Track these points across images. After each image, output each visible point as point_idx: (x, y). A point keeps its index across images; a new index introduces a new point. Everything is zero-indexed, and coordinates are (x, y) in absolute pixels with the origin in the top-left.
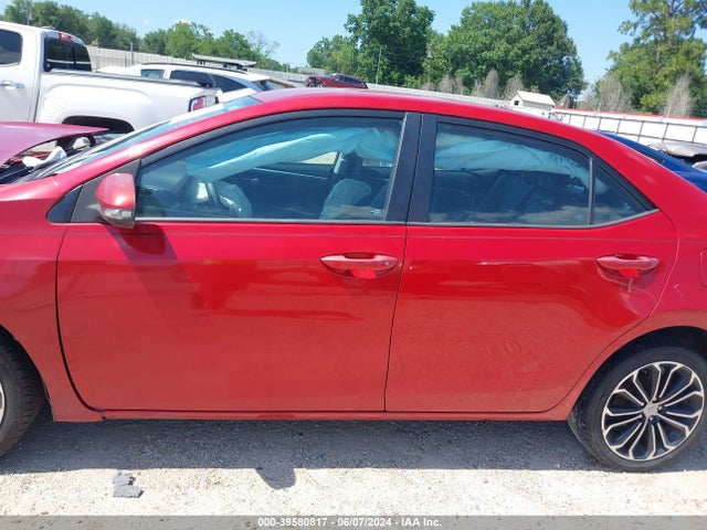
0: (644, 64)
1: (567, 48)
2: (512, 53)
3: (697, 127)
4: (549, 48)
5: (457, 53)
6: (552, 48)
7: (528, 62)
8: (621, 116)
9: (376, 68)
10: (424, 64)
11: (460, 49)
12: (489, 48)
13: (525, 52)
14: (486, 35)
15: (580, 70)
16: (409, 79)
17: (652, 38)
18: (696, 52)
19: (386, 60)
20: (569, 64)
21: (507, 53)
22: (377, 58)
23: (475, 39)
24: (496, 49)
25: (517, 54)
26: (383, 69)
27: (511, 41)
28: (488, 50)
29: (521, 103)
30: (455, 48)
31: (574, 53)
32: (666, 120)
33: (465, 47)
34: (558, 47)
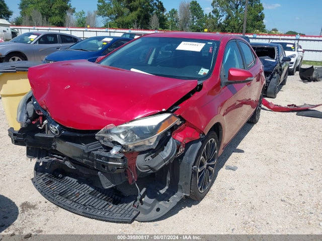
3: (84, 31)
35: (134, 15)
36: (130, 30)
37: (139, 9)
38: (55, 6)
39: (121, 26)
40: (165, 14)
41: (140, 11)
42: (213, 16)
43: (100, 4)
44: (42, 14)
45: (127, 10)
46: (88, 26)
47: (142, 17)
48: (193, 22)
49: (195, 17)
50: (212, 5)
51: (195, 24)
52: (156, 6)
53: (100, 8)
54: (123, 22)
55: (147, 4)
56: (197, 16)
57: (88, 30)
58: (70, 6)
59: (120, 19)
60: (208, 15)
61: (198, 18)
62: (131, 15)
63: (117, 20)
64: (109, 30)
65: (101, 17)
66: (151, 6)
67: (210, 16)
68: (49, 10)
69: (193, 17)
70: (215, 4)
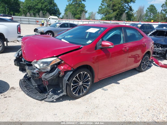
0: (74, 9)
1: (55, 5)
2: (43, 7)
3: (89, 22)
4: (51, 5)
5: (29, 7)
6: (52, 5)
7: (47, 9)
8: (73, 20)
9: (6, 11)
10: (20, 10)
11: (30, 6)
12: (37, 5)
13: (46, 6)
14: (35, 2)
15: (59, 10)
16: (16, 13)
17: (74, 3)
18: (83, 6)
19: (8, 9)
20: (56, 9)
21: (42, 6)
22: (5, 8)
23: (33, 3)
24: (39, 5)
25: (44, 6)
26: (8, 11)
27: (42, 3)
28: (37, 6)
29: (51, 19)
30: (28, 5)
31: (57, 6)
32: (83, 21)
33: (31, 5)
34: (53, 5)
35: (115, 13)
36: (111, 21)
37: (118, 10)
38: (78, 10)
39: (107, 19)
40: (133, 12)
41: (118, 11)
42: (163, 13)
43: (100, 8)
44: (73, 14)
45: (111, 11)
46: (91, 19)
47: (119, 15)
48: (150, 17)
49: (152, 13)
50: (162, 7)
51: (151, 17)
52: (128, 8)
53: (99, 10)
54: (109, 17)
55: (122, 7)
56: (153, 13)
57: (91, 21)
58: (85, 10)
59: (108, 16)
60: (160, 12)
61: (154, 14)
62: (113, 13)
63: (106, 16)
64: (100, 21)
65: (100, 14)
66: (124, 9)
67: (161, 13)
68: (76, 12)
69: (151, 14)
70: (163, 6)
